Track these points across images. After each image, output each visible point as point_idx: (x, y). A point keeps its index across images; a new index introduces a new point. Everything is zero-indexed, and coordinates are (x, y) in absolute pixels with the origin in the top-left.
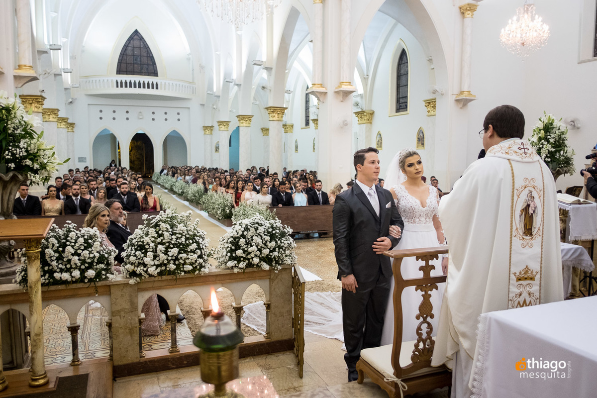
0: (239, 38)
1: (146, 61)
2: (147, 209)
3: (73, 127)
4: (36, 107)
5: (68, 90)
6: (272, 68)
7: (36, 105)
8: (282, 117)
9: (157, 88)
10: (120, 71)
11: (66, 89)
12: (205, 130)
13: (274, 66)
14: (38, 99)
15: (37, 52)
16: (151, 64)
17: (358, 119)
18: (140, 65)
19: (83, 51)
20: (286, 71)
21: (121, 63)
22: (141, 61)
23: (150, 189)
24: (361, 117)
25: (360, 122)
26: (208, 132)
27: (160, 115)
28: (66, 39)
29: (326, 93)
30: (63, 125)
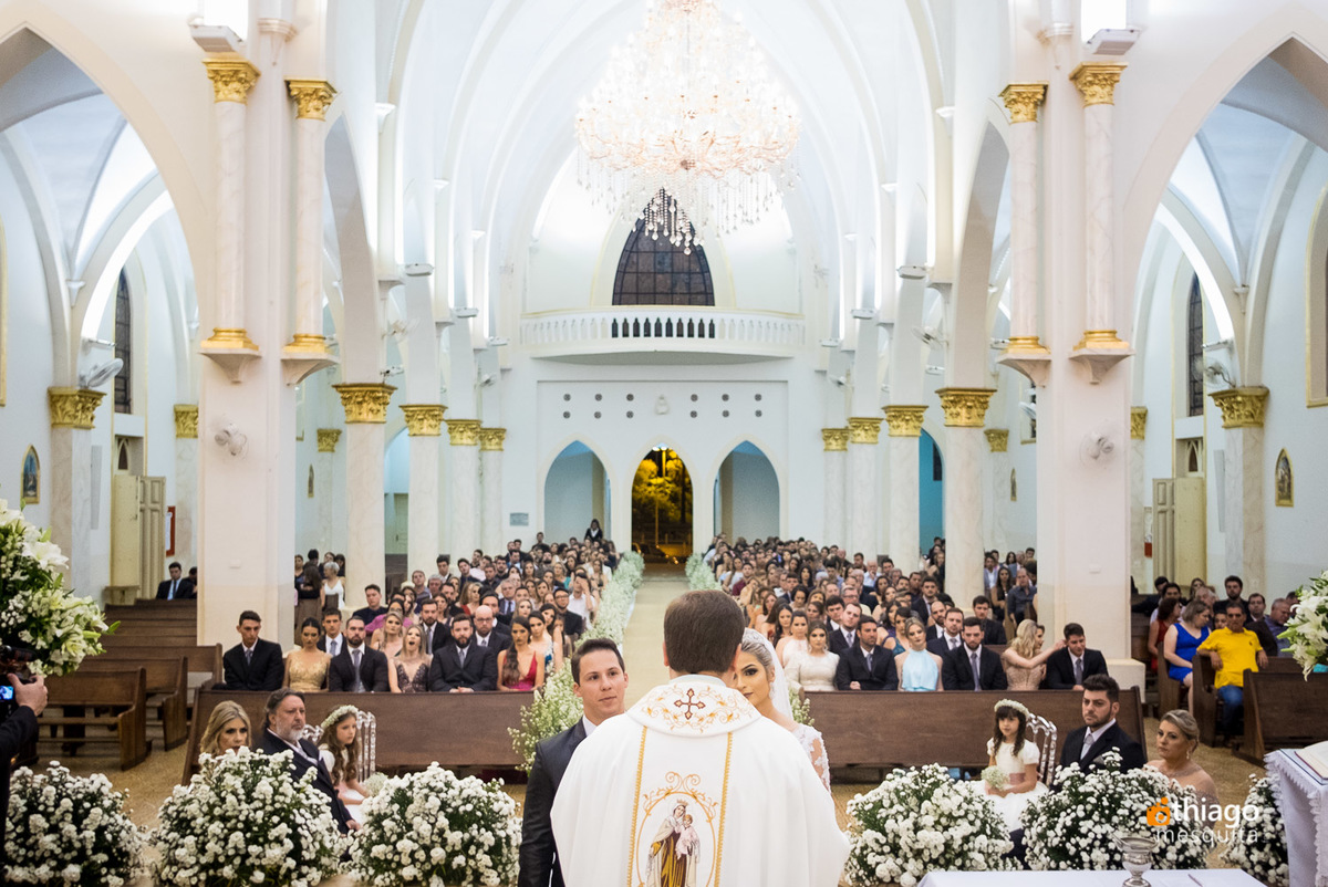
0: (890, 198)
1: (686, 264)
2: (513, 679)
3: (501, 438)
4: (372, 410)
5: (481, 354)
6: (951, 284)
7: (372, 405)
8: (981, 416)
9: (712, 335)
10: (621, 293)
11: (477, 351)
12: (826, 438)
13: (954, 278)
14: (373, 392)
15: (377, 284)
16: (698, 270)
17: (1222, 413)
18: (668, 276)
19: (533, 251)
20: (992, 290)
21: (625, 272)
22: (672, 265)
23: (523, 631)
24: (1231, 409)
25: (1229, 422)
26: (834, 445)
27: (710, 404)
28: (483, 233)
29: (1047, 363)
30: (467, 438)
